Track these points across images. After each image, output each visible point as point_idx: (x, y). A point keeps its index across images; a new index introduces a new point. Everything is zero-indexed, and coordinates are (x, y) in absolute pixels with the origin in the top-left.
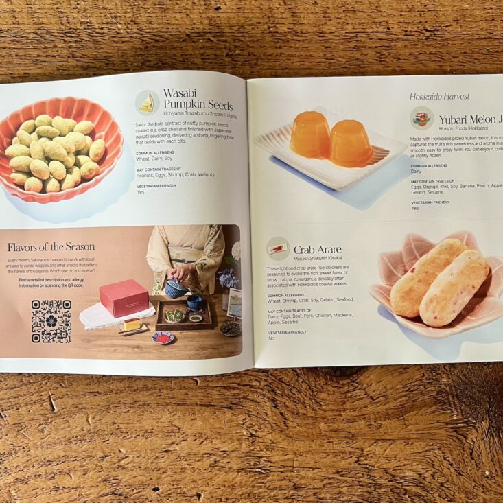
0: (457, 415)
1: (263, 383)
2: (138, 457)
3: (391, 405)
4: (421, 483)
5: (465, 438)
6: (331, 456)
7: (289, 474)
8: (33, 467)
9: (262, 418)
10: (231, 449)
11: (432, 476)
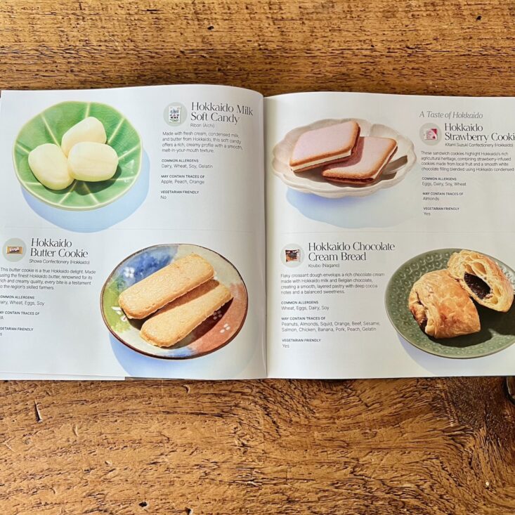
0: (454, 422)
1: (255, 390)
2: (126, 469)
3: (386, 412)
4: (420, 495)
5: (463, 446)
6: (326, 466)
7: (283, 486)
8: (15, 481)
9: (253, 427)
10: (222, 461)
11: (431, 487)
